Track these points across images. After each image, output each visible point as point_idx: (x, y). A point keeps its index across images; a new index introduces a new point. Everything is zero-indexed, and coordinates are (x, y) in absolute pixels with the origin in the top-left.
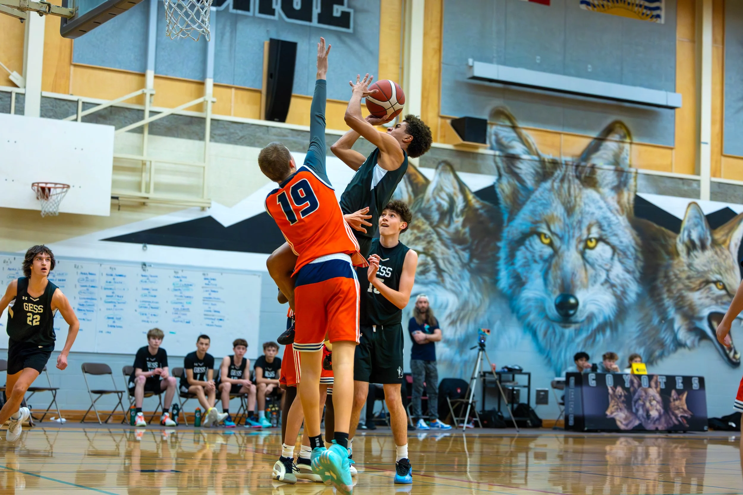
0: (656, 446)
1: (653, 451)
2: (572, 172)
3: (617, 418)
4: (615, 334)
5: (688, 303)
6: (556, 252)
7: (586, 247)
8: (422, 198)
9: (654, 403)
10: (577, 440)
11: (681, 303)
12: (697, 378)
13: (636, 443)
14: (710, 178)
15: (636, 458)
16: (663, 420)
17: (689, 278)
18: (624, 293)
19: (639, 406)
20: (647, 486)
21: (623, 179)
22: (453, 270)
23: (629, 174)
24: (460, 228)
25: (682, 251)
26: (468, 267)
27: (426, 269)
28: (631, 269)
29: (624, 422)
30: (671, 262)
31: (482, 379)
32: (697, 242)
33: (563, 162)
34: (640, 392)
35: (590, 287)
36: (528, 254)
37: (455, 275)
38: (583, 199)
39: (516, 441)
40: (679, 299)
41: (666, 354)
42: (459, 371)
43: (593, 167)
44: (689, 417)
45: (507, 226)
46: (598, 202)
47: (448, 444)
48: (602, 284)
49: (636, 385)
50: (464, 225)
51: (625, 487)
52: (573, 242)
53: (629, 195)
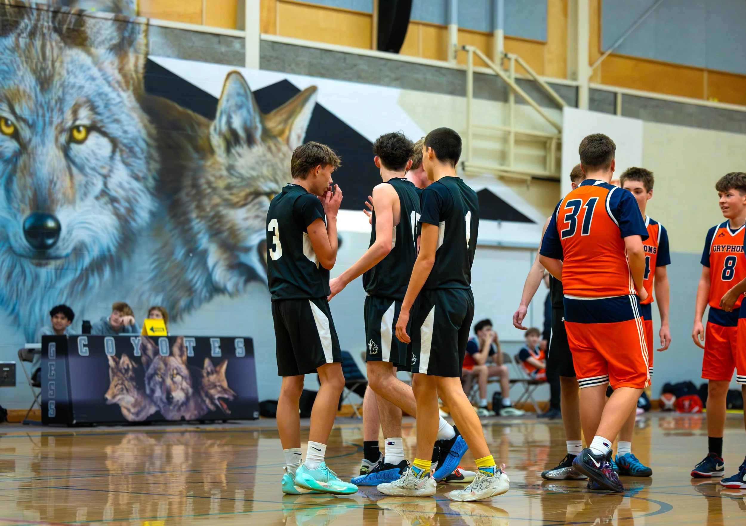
0: (182, 444)
1: (178, 451)
2: (48, 22)
3: (123, 404)
4: (117, 274)
5: (228, 226)
6: (24, 147)
7: (72, 139)
9: (178, 378)
10: (61, 439)
11: (217, 226)
12: (242, 340)
13: (152, 441)
14: (260, 36)
15: (152, 464)
16: (192, 404)
17: (229, 187)
18: (131, 210)
19: (154, 385)
20: (170, 504)
21: (126, 34)
23: (137, 27)
25: (219, 147)
28: (141, 175)
29: (133, 410)
30: (202, 162)
32: (241, 133)
33: (34, 6)
34: (157, 362)
35: (78, 202)
38: (65, 65)
40: (215, 220)
41: (196, 303)
43: (80, 14)
44: (231, 398)
46: (89, 69)
48: (97, 198)
49: (150, 353)
51: (136, 507)
52: (51, 132)
53: (137, 59)
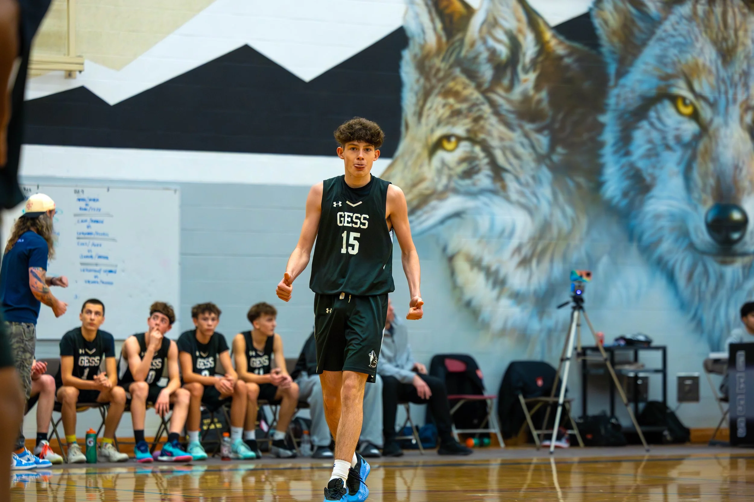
6: (704, 129)
8: (462, 41)
22: (521, 167)
24: (531, 92)
26: (548, 162)
27: (472, 168)
31: (580, 360)
36: (655, 135)
37: (525, 177)
38: (750, 33)
39: (645, 467)
42: (538, 348)
45: (616, 85)
47: (525, 476)
50: (538, 87)
52: (735, 111)
